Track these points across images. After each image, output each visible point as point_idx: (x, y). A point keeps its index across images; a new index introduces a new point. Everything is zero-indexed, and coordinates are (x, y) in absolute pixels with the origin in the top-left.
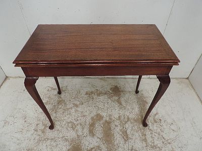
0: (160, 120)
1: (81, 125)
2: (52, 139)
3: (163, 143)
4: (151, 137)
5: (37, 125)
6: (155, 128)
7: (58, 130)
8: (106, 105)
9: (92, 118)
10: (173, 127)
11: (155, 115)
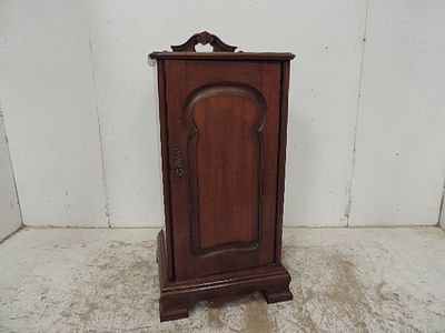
0: (396, 295)
5: (73, 304)
7: (125, 315)
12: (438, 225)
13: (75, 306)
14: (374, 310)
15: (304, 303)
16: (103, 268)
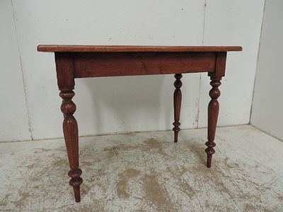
0: (237, 164)
3: (257, 189)
4: (233, 185)
7: (53, 198)
9: (121, 175)
12: (249, 124)
13: (10, 197)
14: (226, 175)
15: (181, 175)
16: (30, 167)
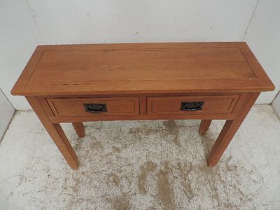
0: (236, 167)
1: (126, 177)
2: (88, 200)
3: (241, 199)
4: (225, 192)
5: (66, 180)
6: (229, 179)
7: (96, 187)
8: (159, 148)
9: (142, 168)
10: (253, 177)
11: (228, 160)
12: (271, 104)
14: (223, 179)
15: (187, 174)
